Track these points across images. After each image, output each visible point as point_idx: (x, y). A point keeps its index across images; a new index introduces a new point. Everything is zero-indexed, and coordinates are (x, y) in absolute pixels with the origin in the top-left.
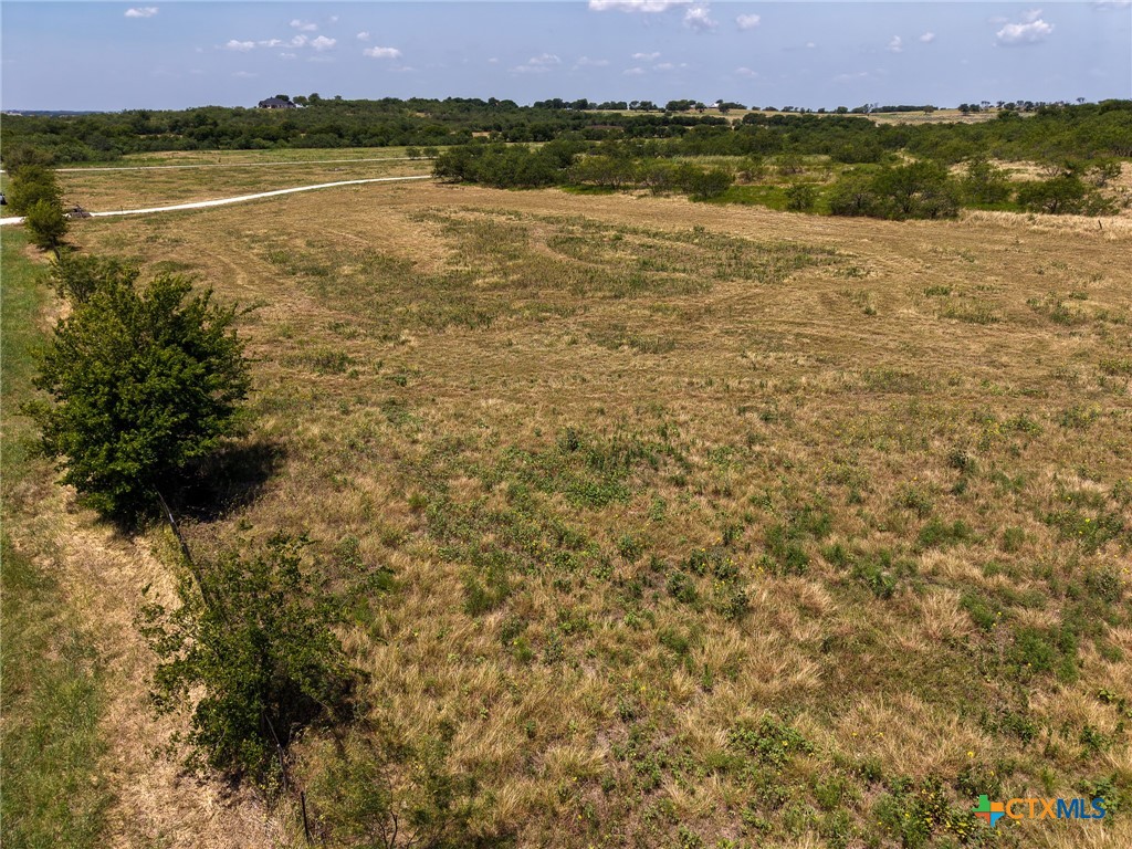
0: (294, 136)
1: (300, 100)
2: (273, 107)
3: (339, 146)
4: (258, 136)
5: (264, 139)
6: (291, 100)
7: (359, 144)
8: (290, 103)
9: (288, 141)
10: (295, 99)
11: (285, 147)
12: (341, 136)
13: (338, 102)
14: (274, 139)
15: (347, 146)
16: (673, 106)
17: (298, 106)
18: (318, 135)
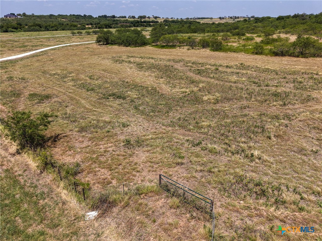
0: (23, 27)
1: (19, 15)
2: (10, 17)
3: (41, 31)
4: (10, 28)
5: (12, 29)
6: (16, 15)
7: (48, 30)
8: (16, 16)
9: (22, 29)
10: (17, 14)
11: (21, 31)
12: (41, 27)
13: (33, 16)
14: (16, 29)
15: (44, 31)
16: (141, 17)
17: (19, 17)
18: (33, 27)
